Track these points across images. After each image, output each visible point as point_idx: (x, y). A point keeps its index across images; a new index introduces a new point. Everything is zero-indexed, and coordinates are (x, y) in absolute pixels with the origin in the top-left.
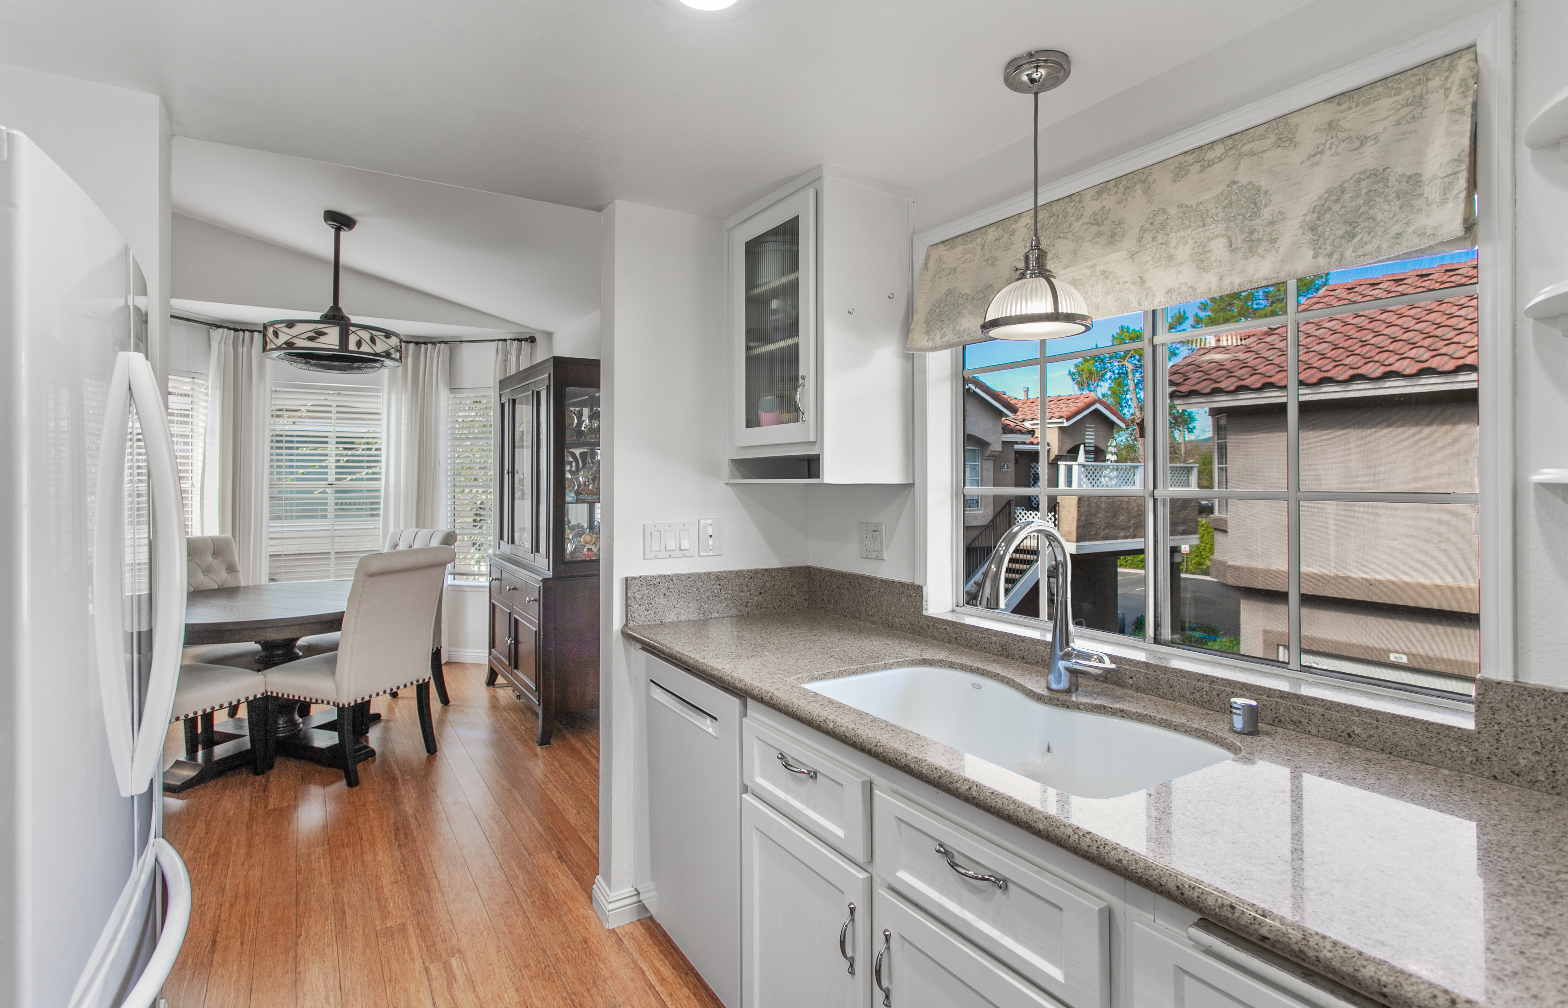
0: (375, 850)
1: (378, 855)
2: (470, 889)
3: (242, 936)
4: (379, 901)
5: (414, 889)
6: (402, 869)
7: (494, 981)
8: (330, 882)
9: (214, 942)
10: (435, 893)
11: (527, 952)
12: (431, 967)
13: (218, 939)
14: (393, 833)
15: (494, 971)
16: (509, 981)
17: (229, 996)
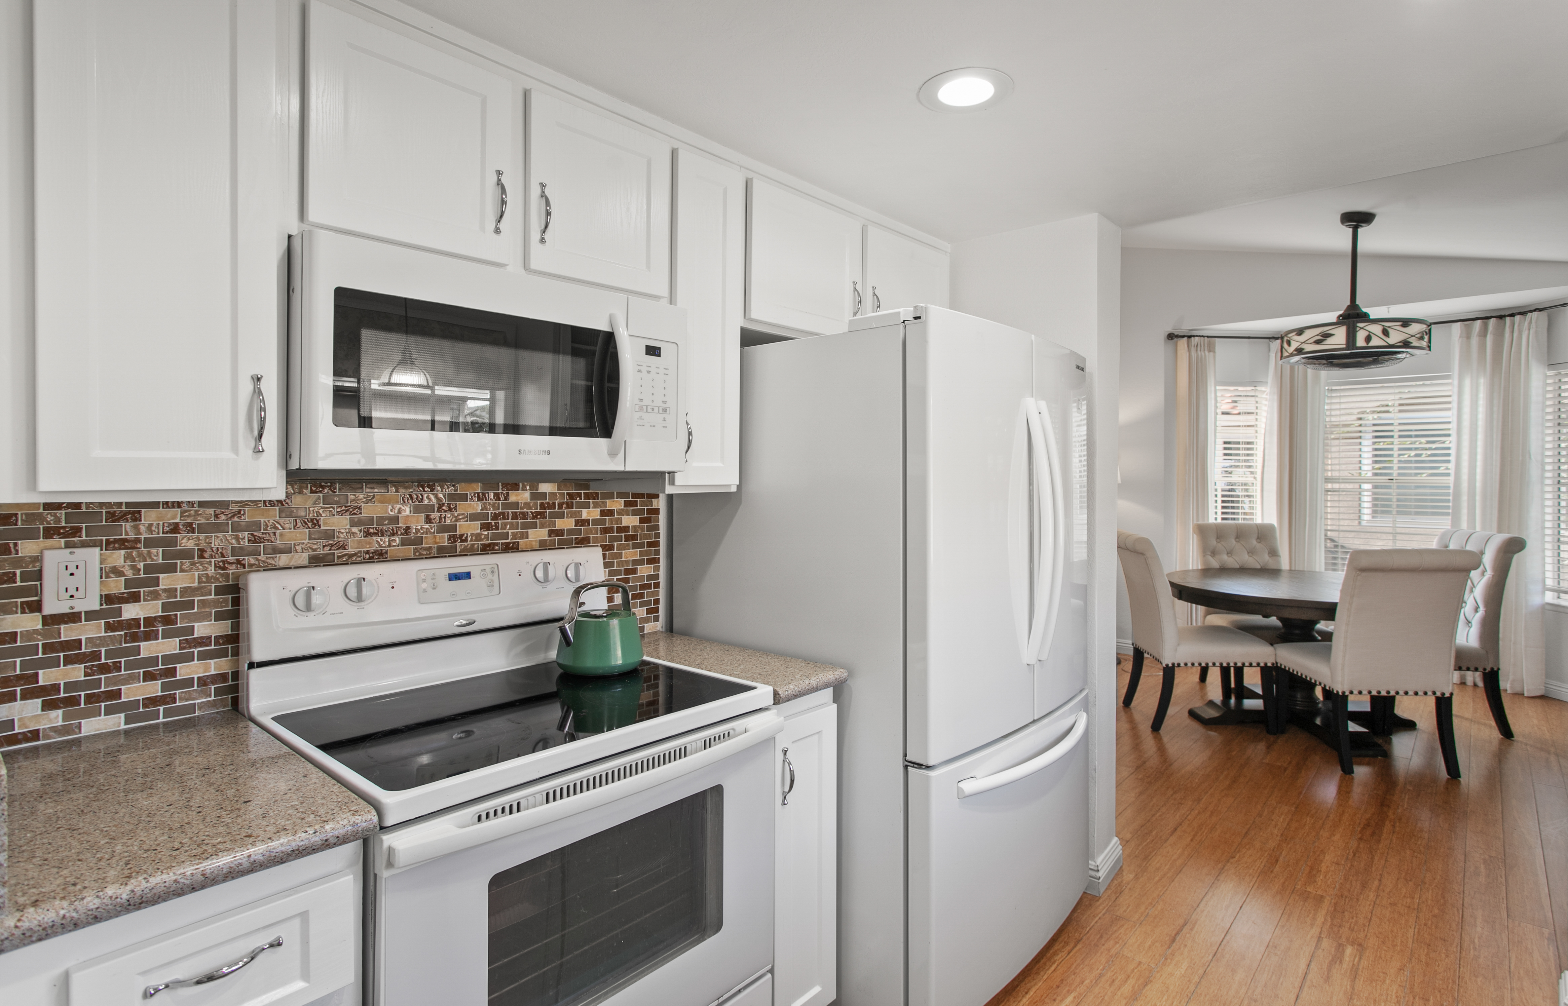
0: (1334, 831)
1: (1334, 835)
2: (1409, 907)
3: (1195, 835)
4: (1312, 869)
5: (1351, 877)
6: (1350, 857)
7: (1378, 987)
8: (1279, 835)
9: (1175, 829)
10: (1369, 891)
11: (1434, 989)
12: (1325, 940)
13: (1179, 829)
14: (1362, 826)
15: (1384, 981)
16: (1394, 997)
17: (1165, 866)
